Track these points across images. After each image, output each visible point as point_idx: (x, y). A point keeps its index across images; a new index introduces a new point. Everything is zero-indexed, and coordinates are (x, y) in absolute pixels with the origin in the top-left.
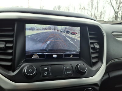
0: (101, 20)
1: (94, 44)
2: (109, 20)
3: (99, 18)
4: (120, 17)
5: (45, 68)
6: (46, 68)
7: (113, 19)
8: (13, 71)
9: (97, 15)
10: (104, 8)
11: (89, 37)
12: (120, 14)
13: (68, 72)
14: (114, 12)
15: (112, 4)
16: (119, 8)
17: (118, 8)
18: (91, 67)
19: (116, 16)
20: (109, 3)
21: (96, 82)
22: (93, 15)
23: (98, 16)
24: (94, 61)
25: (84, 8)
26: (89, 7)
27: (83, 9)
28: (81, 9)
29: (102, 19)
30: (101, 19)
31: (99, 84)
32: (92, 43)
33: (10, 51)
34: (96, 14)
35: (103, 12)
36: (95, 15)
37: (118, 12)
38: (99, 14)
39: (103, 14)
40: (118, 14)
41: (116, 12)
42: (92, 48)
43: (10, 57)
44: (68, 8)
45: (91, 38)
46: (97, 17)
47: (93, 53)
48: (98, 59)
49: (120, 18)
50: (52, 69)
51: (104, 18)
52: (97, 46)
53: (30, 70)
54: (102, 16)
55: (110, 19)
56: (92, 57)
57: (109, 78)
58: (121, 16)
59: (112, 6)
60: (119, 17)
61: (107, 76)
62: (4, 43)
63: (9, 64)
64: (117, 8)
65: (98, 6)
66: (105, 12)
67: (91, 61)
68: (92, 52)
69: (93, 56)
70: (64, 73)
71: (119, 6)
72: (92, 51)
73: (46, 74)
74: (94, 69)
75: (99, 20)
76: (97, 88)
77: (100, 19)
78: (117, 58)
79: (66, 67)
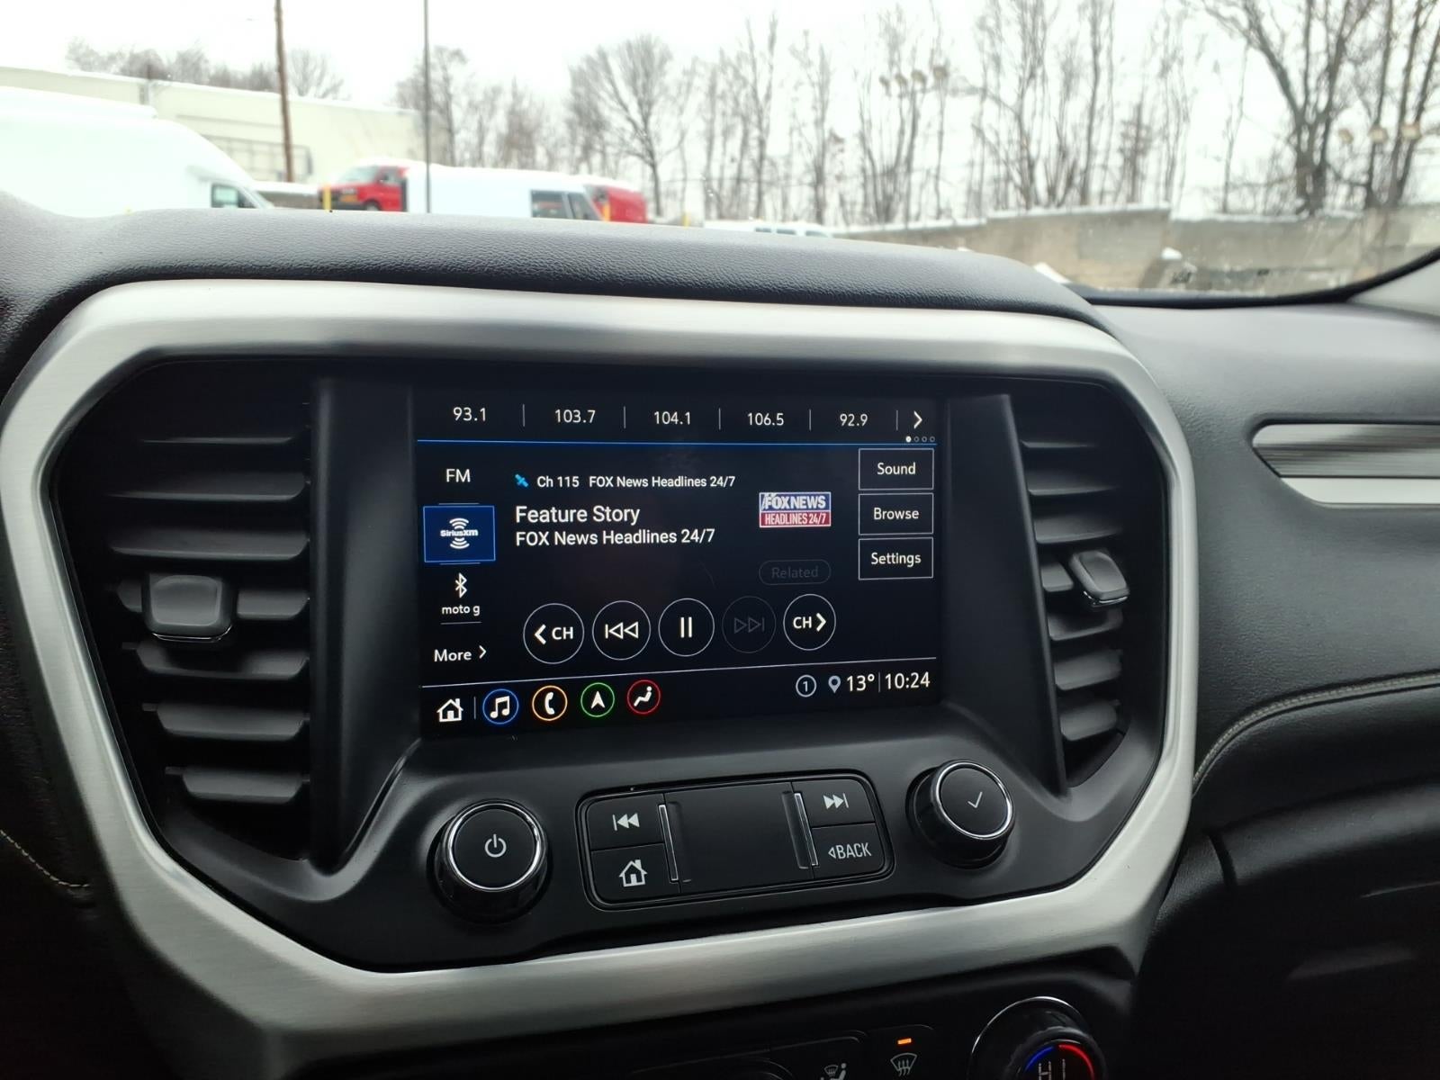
0: (1141, 215)
1: (1076, 562)
2: (1225, 209)
3: (1109, 185)
4: (1354, 168)
5: (624, 822)
6: (635, 820)
7: (1274, 198)
8: (331, 862)
9: (1090, 152)
10: (1165, 69)
11: (1030, 488)
12: (1347, 136)
13: (837, 852)
14: (1287, 115)
15: (1255, 25)
16: (1347, 69)
17: (1332, 71)
18: (1056, 789)
19: (1302, 161)
20: (1226, 11)
21: (1099, 933)
22: (1044, 146)
23: (1098, 160)
24: (1075, 727)
25: (942, 73)
26: (997, 60)
27: (931, 81)
28: (901, 80)
29: (1149, 198)
30: (1132, 198)
31: (1134, 954)
32: (1057, 555)
33: (283, 667)
34: (1077, 146)
35: (1155, 116)
36: (1063, 151)
37: (1327, 116)
38: (1109, 138)
39: (1157, 142)
40: (1334, 141)
41: (1310, 117)
42: (1057, 603)
43: (284, 728)
44: (746, 71)
45: (1044, 508)
46: (1086, 172)
47: (1064, 652)
48: (1118, 710)
49: (1353, 185)
50: (684, 828)
51: (1168, 183)
52: (1107, 584)
53: (496, 847)
54: (1152, 164)
55: (1234, 200)
56: (1059, 692)
57: (1227, 891)
58: (1362, 163)
59: (1265, 47)
60: (1338, 177)
61: (1207, 872)
62: (214, 584)
63: (281, 790)
64: (1321, 62)
65: (1096, 52)
66: (1184, 116)
67: (1047, 727)
68: (1053, 644)
69: (1070, 677)
70: (806, 861)
71: (1341, 43)
72: (1054, 631)
73: (634, 875)
74: (1081, 805)
75: (1108, 207)
76: (1116, 992)
77: (1120, 205)
78: (1305, 692)
79: (815, 805)
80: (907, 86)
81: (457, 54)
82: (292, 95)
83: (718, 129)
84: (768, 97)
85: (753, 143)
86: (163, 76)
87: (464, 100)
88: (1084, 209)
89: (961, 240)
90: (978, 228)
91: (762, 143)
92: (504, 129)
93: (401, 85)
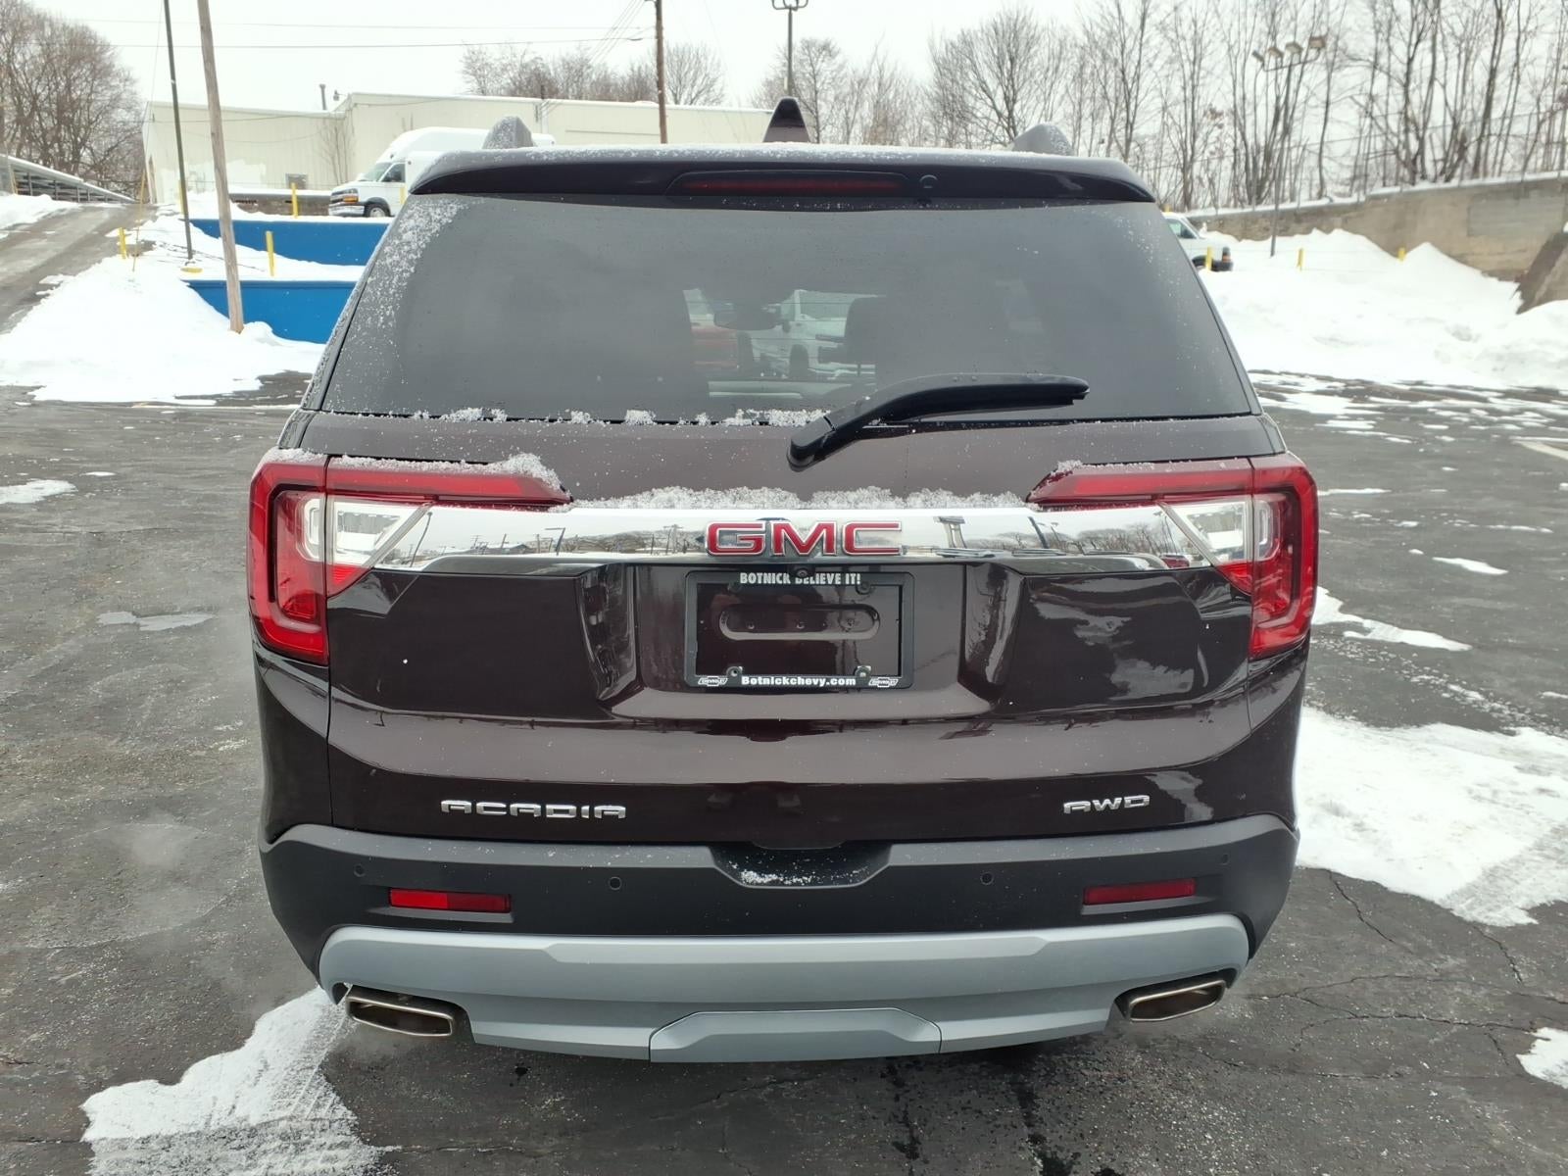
80: (1285, 58)
81: (826, 47)
82: (670, 104)
83: (1086, 111)
84: (1137, 77)
85: (1120, 126)
86: (554, 94)
87: (831, 95)
88: (1475, 182)
89: (1338, 220)
90: (1356, 206)
91: (1130, 125)
92: (869, 122)
93: (769, 84)
